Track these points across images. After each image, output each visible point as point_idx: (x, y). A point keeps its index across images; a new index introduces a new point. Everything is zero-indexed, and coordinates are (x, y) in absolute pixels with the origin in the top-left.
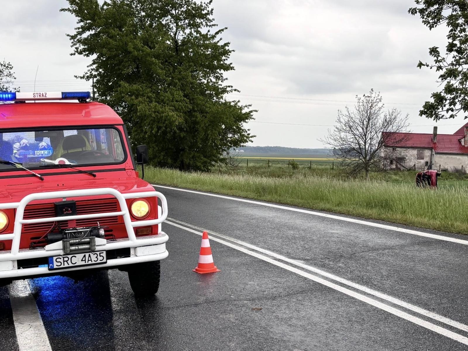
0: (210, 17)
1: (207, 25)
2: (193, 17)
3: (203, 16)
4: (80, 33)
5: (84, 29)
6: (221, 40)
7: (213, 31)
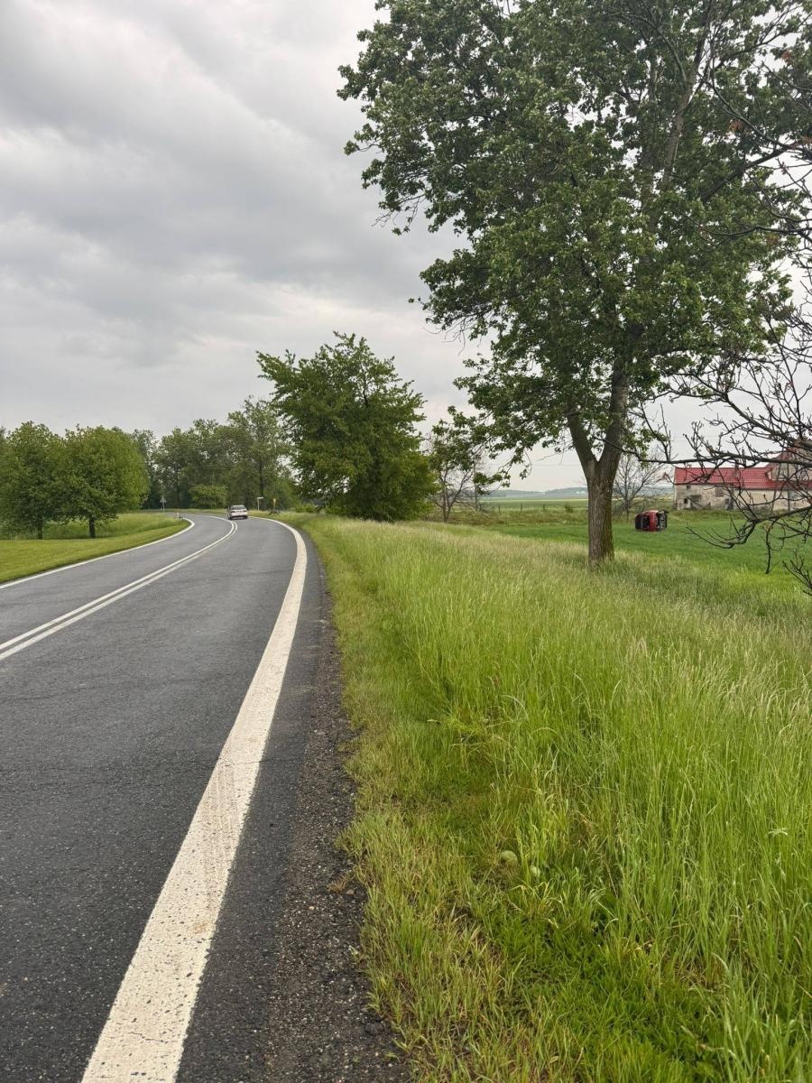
0: (393, 372)
1: (392, 380)
2: (378, 373)
3: (387, 372)
4: (278, 398)
5: (282, 392)
6: (412, 391)
7: (400, 385)
